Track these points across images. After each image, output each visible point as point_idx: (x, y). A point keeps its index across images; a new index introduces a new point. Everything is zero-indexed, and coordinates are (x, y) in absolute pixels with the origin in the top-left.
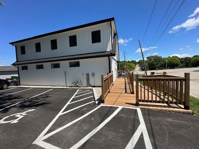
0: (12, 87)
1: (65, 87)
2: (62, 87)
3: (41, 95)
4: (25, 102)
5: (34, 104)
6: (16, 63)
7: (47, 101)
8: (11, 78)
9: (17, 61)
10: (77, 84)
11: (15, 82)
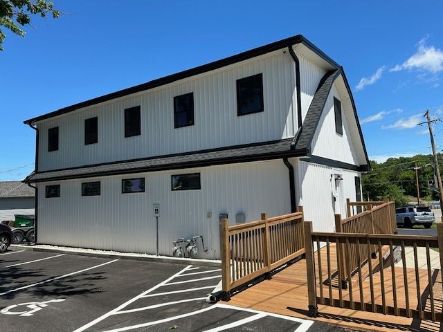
0: (17, 249)
1: (155, 257)
2: (146, 256)
3: (84, 274)
4: (46, 284)
5: (64, 289)
6: (34, 178)
7: (94, 287)
8: (14, 220)
9: (36, 172)
10: (190, 247)
11: (25, 233)
